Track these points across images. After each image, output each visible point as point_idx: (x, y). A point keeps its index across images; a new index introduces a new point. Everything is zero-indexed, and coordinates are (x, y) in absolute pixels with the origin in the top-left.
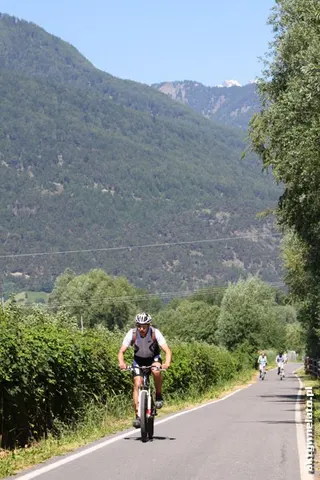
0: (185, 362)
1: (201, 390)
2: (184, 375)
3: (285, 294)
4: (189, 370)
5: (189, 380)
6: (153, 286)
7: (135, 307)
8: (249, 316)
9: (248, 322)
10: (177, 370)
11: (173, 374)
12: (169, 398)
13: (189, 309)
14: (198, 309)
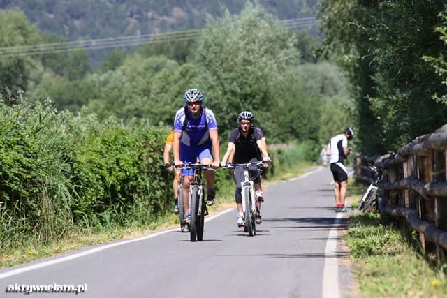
0: (127, 156)
1: (156, 208)
2: (126, 181)
3: (316, 43)
4: (134, 171)
5: (134, 189)
6: (73, 30)
7: (40, 68)
8: (251, 80)
9: (248, 90)
10: (110, 171)
11: (103, 179)
12: (96, 220)
13: (141, 69)
14: (157, 69)
